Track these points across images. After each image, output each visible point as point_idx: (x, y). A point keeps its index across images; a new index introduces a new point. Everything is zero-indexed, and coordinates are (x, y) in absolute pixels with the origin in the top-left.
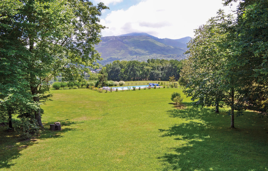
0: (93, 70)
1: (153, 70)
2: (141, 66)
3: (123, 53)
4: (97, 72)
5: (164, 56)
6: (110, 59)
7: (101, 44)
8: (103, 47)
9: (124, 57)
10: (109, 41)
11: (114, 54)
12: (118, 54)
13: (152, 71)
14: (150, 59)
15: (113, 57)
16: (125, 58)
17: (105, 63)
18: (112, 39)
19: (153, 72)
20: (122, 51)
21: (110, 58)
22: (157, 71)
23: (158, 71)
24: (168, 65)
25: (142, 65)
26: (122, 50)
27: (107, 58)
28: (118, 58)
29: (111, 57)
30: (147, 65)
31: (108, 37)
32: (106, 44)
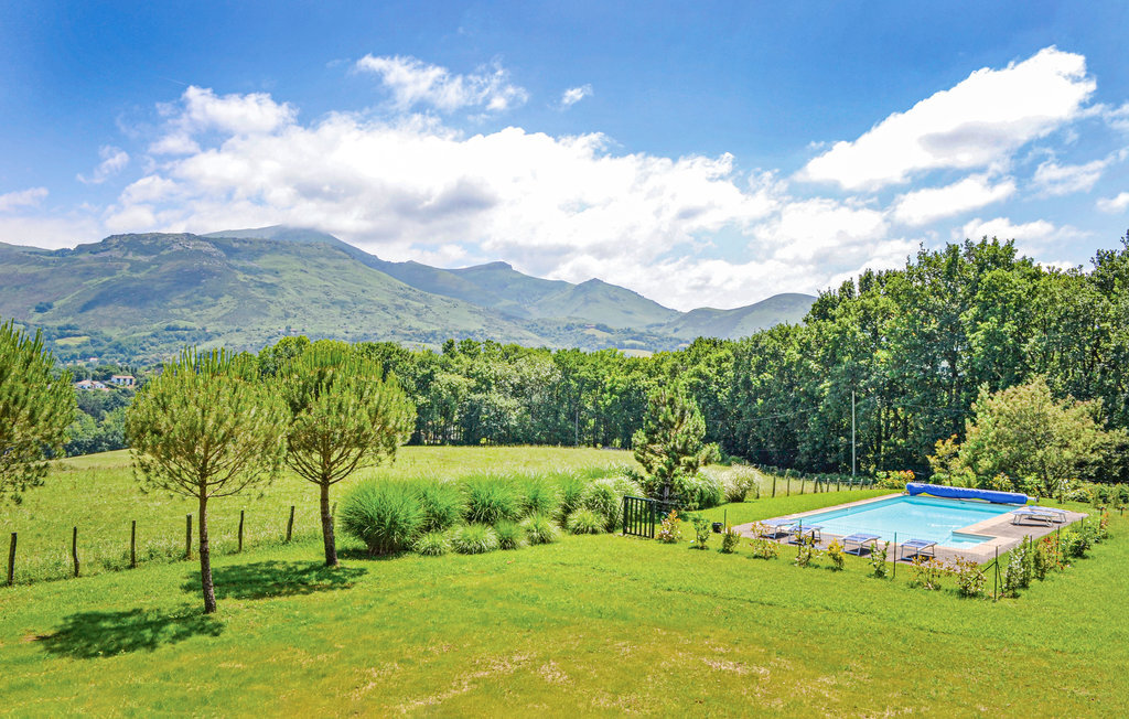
0: (94, 379)
1: (476, 390)
2: (421, 372)
3: (225, 311)
4: (113, 387)
5: (406, 335)
6: (166, 333)
7: (129, 265)
8: (135, 275)
9: (231, 327)
10: (166, 252)
11: (186, 310)
12: (204, 312)
13: (473, 396)
14: (457, 340)
15: (182, 324)
16: (237, 331)
17: (144, 349)
18: (181, 248)
19: (481, 401)
20: (223, 300)
21: (168, 329)
22: (496, 398)
23: (502, 399)
24: (546, 367)
25: (422, 365)
26: (222, 296)
27: (155, 326)
28: (204, 329)
29: (172, 324)
30: (445, 367)
31: (165, 235)
32: (153, 267)
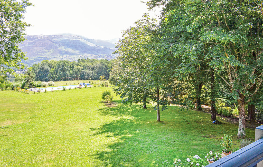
0: (19, 71)
1: (84, 69)
2: (72, 66)
3: (51, 53)
4: (23, 72)
5: (94, 56)
6: (38, 59)
7: (28, 43)
8: (29, 46)
9: (53, 57)
10: (37, 39)
11: (42, 53)
12: (46, 53)
13: (82, 71)
14: (80, 59)
15: (41, 56)
16: (54, 57)
17: (33, 63)
18: (40, 38)
19: (84, 72)
20: (51, 50)
21: (38, 58)
22: (87, 71)
23: (89, 71)
24: (99, 64)
25: (72, 64)
26: (51, 49)
27: (35, 57)
28: (47, 57)
29: (39, 57)
30: (77, 65)
31: (36, 35)
32: (34, 43)
